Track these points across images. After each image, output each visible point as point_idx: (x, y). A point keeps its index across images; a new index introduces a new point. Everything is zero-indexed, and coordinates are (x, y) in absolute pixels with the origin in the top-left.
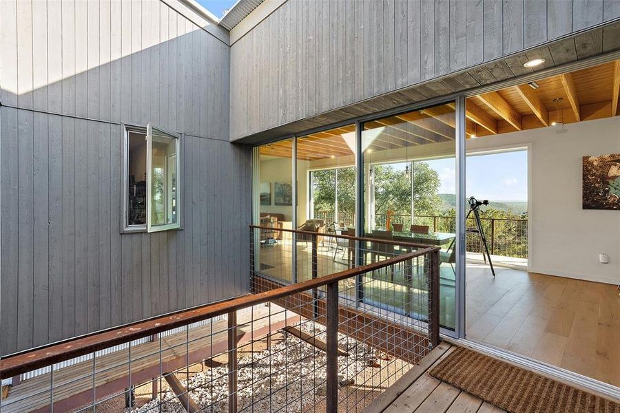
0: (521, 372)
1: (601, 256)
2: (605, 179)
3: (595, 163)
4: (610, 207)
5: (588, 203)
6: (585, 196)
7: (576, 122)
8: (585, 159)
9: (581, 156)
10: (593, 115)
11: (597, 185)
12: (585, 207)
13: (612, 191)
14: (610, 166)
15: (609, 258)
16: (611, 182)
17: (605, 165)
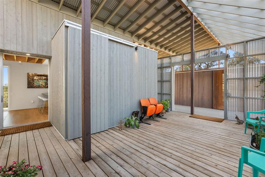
0: (26, 127)
1: (32, 101)
2: (33, 80)
3: (31, 75)
4: (34, 87)
5: (29, 86)
6: (28, 84)
7: (25, 62)
8: (28, 74)
9: (27, 73)
10: (30, 61)
11: (31, 81)
12: (28, 87)
13: (35, 83)
14: (34, 76)
15: (34, 101)
16: (34, 81)
17: (33, 76)
